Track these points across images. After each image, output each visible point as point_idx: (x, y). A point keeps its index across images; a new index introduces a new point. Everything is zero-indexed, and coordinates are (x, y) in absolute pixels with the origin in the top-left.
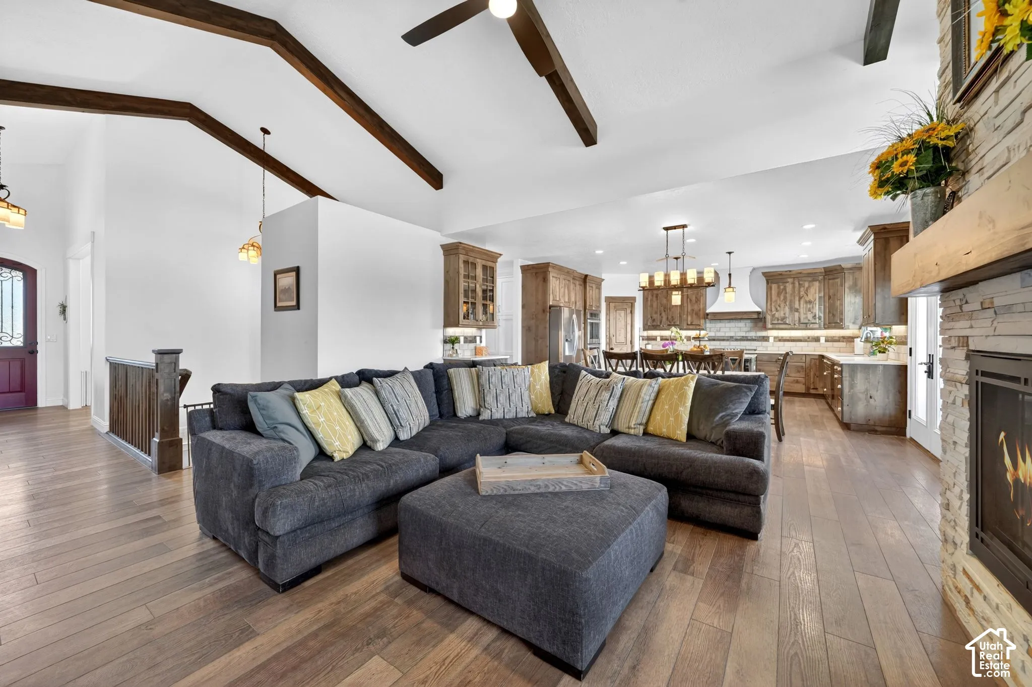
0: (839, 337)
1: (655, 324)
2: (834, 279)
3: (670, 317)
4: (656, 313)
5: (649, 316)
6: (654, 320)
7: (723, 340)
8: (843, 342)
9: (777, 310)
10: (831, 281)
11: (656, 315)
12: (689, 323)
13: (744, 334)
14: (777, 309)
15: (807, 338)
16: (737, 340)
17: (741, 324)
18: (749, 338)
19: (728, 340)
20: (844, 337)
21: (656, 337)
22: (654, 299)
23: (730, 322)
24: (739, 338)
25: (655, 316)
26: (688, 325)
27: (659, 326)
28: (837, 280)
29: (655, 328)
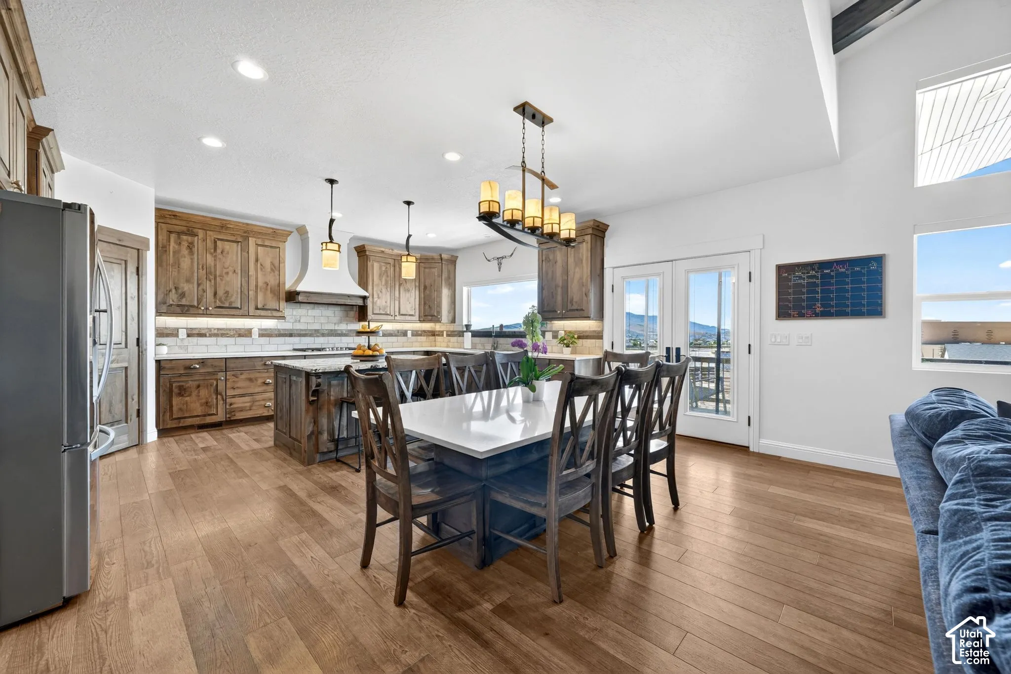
0: (422, 331)
1: (184, 302)
2: (430, 268)
3: (220, 293)
4: (188, 281)
5: (171, 286)
6: (183, 295)
7: (305, 335)
8: (424, 336)
9: (379, 298)
10: (427, 270)
11: (191, 286)
12: (260, 306)
13: (331, 327)
14: (378, 295)
15: (396, 332)
16: (323, 335)
17: (329, 312)
18: (339, 332)
19: (311, 335)
20: (424, 331)
21: (177, 329)
22: (185, 252)
23: (313, 309)
24: (326, 332)
25: (186, 287)
26: (257, 308)
27: (198, 308)
28: (433, 270)
29: (184, 310)
